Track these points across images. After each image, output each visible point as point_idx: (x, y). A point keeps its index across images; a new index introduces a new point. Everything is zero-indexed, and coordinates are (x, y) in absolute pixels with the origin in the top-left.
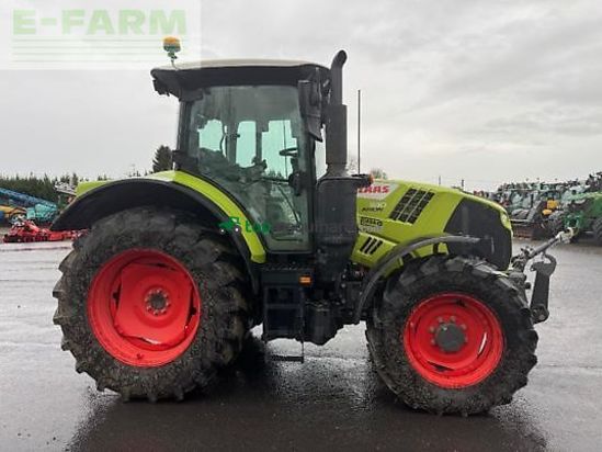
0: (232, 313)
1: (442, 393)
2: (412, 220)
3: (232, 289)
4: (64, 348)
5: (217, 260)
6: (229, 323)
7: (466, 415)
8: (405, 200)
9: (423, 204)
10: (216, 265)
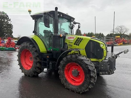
0: (37, 62)
1: (71, 86)
2: (78, 45)
3: (37, 57)
4: (18, 65)
5: (35, 52)
6: (37, 64)
7: (76, 92)
8: (77, 40)
9: (81, 41)
10: (35, 53)
